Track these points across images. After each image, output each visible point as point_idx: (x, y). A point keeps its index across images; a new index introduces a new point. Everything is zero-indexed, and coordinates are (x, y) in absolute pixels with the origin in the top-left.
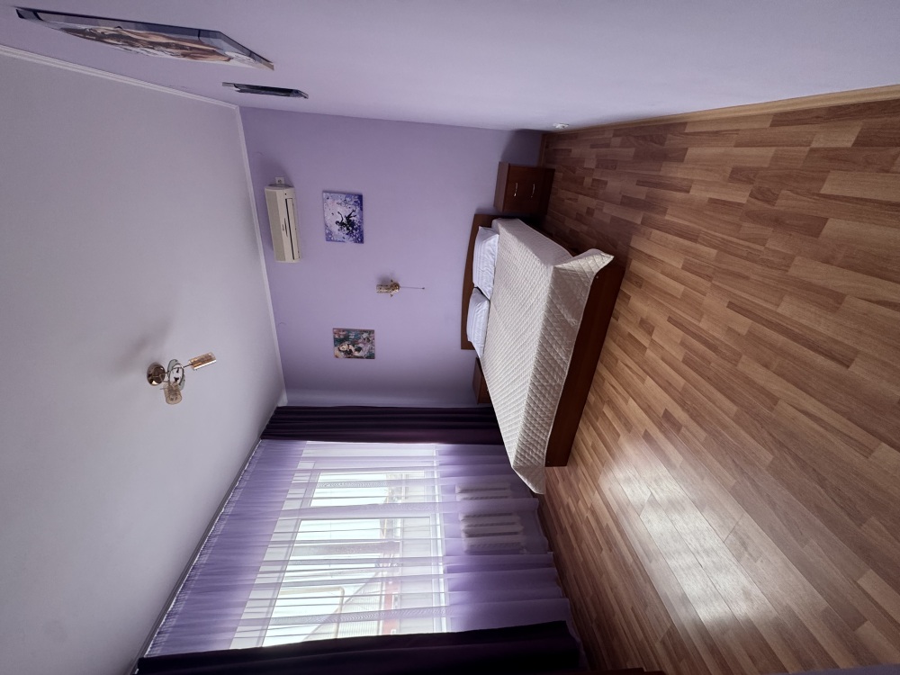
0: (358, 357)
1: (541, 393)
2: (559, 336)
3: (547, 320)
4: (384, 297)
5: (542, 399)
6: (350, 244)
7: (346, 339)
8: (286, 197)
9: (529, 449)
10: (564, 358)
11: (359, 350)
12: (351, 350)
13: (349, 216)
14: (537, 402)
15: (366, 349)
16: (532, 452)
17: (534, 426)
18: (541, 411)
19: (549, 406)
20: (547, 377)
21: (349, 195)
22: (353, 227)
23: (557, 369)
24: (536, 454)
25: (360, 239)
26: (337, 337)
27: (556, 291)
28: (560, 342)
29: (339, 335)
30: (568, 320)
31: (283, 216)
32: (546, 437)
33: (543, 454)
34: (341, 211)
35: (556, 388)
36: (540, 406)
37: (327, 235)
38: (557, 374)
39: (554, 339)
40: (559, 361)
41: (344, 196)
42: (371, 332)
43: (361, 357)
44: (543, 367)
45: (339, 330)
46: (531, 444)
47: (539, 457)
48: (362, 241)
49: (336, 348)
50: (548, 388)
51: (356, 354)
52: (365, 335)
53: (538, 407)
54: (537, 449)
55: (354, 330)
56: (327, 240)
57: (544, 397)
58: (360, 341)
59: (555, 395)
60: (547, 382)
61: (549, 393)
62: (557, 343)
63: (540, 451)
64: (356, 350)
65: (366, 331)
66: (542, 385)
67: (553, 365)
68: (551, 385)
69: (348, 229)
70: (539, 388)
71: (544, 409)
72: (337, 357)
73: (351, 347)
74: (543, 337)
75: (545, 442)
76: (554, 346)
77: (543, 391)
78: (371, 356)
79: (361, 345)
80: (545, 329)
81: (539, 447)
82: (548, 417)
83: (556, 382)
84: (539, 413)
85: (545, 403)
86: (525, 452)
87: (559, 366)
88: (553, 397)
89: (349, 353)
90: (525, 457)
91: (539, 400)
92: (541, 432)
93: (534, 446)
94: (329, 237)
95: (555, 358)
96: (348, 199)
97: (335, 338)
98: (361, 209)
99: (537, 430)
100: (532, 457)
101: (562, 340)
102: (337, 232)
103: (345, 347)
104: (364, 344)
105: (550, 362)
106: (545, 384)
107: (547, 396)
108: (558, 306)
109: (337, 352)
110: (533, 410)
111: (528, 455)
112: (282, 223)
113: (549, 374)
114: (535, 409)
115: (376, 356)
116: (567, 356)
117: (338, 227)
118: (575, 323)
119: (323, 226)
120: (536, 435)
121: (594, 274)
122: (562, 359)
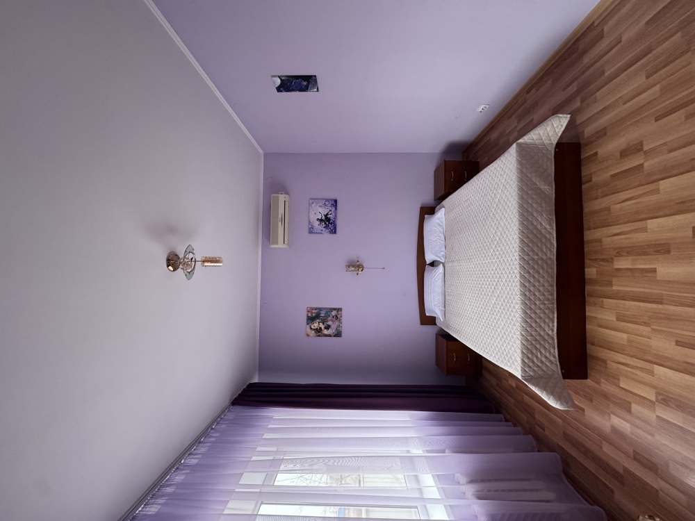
0: (326, 336)
1: (534, 268)
2: (537, 203)
3: (521, 189)
4: (351, 275)
5: (536, 276)
6: (326, 235)
7: (318, 316)
8: (285, 199)
9: (536, 349)
10: (548, 227)
11: (328, 327)
12: (320, 328)
13: (327, 214)
14: (532, 280)
15: (334, 326)
16: (540, 352)
17: (535, 313)
18: (539, 291)
19: (546, 285)
20: (535, 249)
21: (327, 200)
22: (329, 223)
23: (544, 240)
24: (546, 357)
25: (334, 231)
26: (310, 315)
27: (523, 161)
28: (539, 209)
29: (312, 313)
30: (542, 187)
31: (281, 211)
32: (553, 331)
33: (554, 357)
34: (321, 211)
35: (549, 262)
36: (537, 284)
37: (310, 229)
38: (546, 246)
39: (532, 207)
40: (543, 231)
41: (324, 201)
42: (339, 310)
43: (330, 336)
44: (529, 237)
45: (312, 309)
46: (536, 340)
47: (551, 362)
48: (335, 232)
49: (308, 326)
50: (540, 262)
51: (326, 332)
52: (334, 313)
53: (534, 286)
54: (545, 348)
55: (325, 309)
56: (309, 233)
57: (539, 273)
58: (329, 318)
59: (550, 271)
60: (538, 255)
61: (543, 268)
62: (537, 211)
63: (550, 352)
64: (325, 328)
65: (334, 309)
66: (533, 259)
67: (539, 236)
68: (542, 259)
69: (325, 224)
70: (530, 262)
71: (541, 289)
72: (308, 335)
73: (322, 326)
74: (521, 207)
75: (553, 339)
76: (535, 214)
77: (536, 266)
78: (338, 334)
79: (330, 323)
80: (521, 198)
81: (547, 346)
82: (548, 300)
83: (546, 255)
84: (537, 294)
85: (541, 280)
86: (532, 353)
87: (545, 237)
88: (548, 272)
89: (319, 331)
90: (533, 362)
91: (534, 277)
92: (545, 322)
93: (540, 344)
94: (311, 230)
95: (539, 227)
96: (327, 203)
97: (308, 316)
98: (336, 209)
99: (540, 318)
100: (542, 362)
101: (541, 207)
102: (317, 226)
103: (315, 325)
104: (333, 321)
105: (535, 231)
106: (536, 257)
107: (541, 271)
108: (529, 175)
109: (309, 330)
110: (530, 290)
111: (537, 357)
112: (280, 216)
113: (538, 246)
114: (532, 289)
115: (343, 334)
116: (550, 225)
117: (318, 223)
118: (549, 190)
119: (308, 222)
120: (540, 326)
121: (554, 146)
122: (546, 229)
